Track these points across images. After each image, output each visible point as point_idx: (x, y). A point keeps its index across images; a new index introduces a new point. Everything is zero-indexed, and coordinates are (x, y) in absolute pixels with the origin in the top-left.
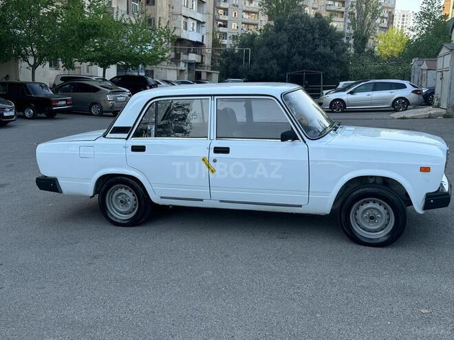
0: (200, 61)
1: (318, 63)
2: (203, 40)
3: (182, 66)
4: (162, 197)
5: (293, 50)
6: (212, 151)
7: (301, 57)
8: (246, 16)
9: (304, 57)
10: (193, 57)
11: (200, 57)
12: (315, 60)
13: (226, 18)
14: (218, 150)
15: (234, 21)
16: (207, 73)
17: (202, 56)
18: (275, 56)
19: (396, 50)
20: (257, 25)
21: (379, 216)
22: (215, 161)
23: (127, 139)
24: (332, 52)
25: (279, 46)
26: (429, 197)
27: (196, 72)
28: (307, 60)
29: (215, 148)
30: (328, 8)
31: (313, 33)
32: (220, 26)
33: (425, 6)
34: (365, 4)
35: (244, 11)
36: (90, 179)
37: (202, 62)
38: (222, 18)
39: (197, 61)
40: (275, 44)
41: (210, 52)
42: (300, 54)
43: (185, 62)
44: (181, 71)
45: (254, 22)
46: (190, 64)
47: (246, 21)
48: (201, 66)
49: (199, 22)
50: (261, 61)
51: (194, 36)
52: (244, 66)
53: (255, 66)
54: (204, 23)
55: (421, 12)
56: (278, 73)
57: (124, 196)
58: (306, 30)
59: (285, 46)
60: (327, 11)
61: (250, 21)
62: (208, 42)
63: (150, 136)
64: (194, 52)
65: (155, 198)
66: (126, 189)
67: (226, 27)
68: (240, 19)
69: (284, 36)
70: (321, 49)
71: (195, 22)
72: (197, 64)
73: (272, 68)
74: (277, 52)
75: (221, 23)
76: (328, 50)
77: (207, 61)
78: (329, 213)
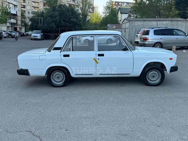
0: (16, 23)
1: (71, 25)
2: (17, 13)
3: (8, 24)
4: (76, 74)
5: (61, 19)
6: (97, 55)
7: (65, 22)
8: (33, 4)
9: (66, 22)
10: (13, 21)
11: (16, 20)
12: (70, 24)
13: (24, 4)
14: (99, 55)
15: (28, 6)
16: (20, 28)
17: (17, 20)
18: (53, 21)
19: (97, 21)
20: (39, 8)
21: (156, 75)
22: (98, 59)
23: (60, 52)
24: (77, 20)
25: (55, 17)
26: (172, 68)
27: (14, 27)
28: (67, 24)
29: (98, 54)
30: (68, 2)
31: (69, 12)
32: (22, 7)
33: (108, 4)
34: (85, 2)
35: (33, 2)
36: (44, 69)
37: (17, 23)
38: (22, 4)
39: (14, 22)
40: (53, 16)
41: (20, 19)
42: (64, 21)
43: (9, 23)
44: (8, 27)
45: (37, 6)
46: (12, 24)
47: (34, 6)
48: (17, 25)
49: (15, 5)
50: (48, 23)
51: (13, 12)
52: (40, 25)
53: (45, 25)
54: (17, 6)
55: (107, 7)
56: (55, 28)
57: (58, 75)
58: (66, 11)
59: (58, 17)
60: (68, 4)
61: (35, 6)
62: (19, 14)
63: (70, 51)
64: (13, 19)
65: (73, 75)
66: (60, 72)
67: (25, 8)
68: (31, 5)
69: (57, 13)
70: (72, 19)
71: (13, 6)
72: (15, 24)
73: (53, 26)
74: (54, 20)
75: (23, 6)
76: (75, 20)
77: (19, 23)
78: (139, 76)
